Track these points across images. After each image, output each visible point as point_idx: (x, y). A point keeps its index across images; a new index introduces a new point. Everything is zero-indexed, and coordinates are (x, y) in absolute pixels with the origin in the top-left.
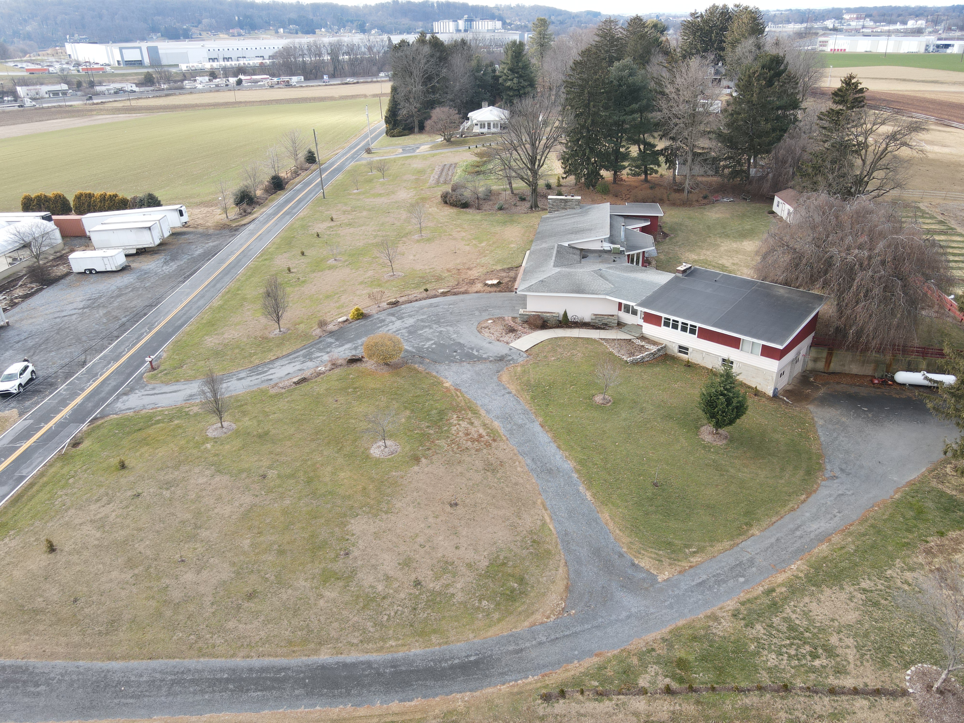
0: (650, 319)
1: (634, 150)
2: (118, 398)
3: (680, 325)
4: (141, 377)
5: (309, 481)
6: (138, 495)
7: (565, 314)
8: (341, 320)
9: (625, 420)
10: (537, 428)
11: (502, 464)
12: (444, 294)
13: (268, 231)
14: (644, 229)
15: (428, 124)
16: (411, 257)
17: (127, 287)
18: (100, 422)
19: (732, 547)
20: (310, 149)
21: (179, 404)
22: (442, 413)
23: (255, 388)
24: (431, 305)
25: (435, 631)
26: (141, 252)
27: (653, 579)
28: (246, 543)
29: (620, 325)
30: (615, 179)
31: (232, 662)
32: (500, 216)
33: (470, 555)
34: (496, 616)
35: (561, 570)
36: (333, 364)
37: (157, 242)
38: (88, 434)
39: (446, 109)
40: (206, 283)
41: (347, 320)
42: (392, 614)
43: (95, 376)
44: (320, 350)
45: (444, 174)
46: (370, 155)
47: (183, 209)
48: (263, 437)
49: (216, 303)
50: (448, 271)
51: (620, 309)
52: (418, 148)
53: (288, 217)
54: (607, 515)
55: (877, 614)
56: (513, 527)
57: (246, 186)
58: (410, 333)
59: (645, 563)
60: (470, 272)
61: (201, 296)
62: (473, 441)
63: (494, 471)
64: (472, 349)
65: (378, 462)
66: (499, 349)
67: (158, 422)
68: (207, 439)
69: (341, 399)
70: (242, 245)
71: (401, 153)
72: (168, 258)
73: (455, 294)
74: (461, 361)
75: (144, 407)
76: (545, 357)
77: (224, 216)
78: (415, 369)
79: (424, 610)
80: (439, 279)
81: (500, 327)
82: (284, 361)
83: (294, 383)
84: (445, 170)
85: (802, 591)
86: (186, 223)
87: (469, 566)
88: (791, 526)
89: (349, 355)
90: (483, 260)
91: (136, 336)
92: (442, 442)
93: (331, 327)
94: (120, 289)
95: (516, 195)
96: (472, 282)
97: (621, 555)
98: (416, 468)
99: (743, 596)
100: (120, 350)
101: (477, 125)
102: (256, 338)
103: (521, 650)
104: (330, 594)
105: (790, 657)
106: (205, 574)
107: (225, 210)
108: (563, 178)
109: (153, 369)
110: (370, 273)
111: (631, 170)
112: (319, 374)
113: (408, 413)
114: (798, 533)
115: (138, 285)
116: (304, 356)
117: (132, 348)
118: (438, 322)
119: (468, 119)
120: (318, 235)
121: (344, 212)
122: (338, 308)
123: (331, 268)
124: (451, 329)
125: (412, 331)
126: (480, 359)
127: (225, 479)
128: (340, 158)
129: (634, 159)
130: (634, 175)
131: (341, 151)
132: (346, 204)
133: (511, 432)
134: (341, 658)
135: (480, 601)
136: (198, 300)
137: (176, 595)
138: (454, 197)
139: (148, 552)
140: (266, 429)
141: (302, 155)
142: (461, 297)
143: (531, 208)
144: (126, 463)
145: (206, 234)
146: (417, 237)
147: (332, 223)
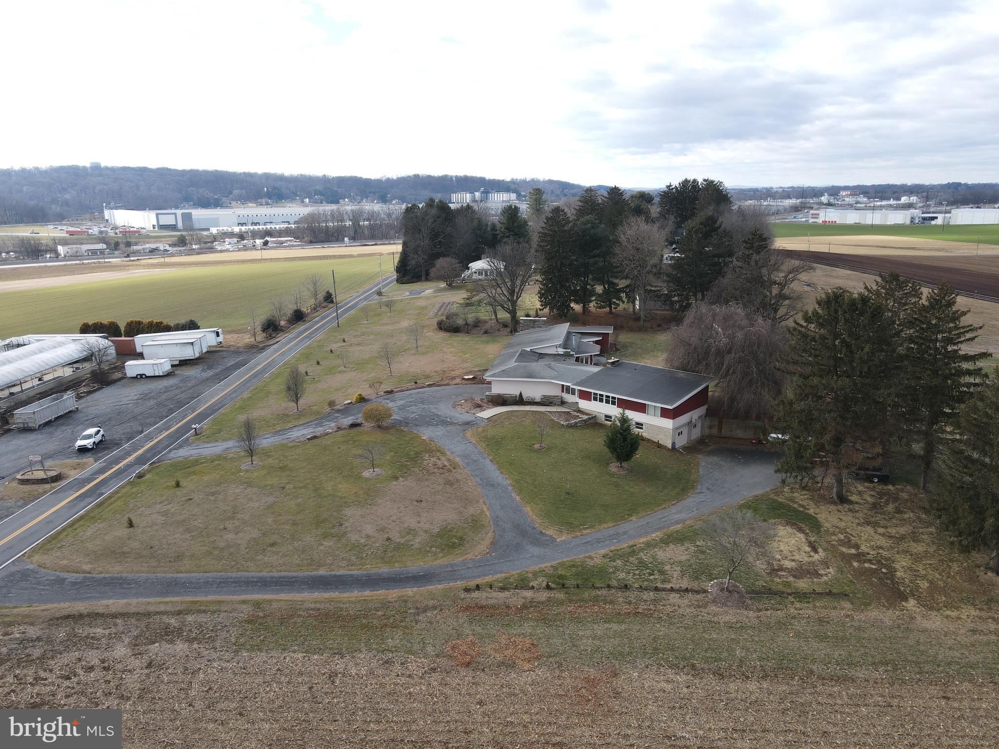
0: (585, 396)
1: (599, 289)
2: (170, 451)
3: (604, 398)
4: (187, 439)
5: (316, 490)
6: (191, 499)
7: (521, 394)
8: (346, 402)
9: (554, 458)
10: (487, 462)
11: (458, 481)
12: (430, 386)
13: (290, 349)
14: (597, 342)
15: (433, 272)
16: (407, 364)
17: (172, 386)
18: (158, 464)
19: (614, 526)
20: (328, 292)
21: (218, 453)
22: (418, 454)
23: (277, 443)
24: (419, 393)
25: (398, 562)
26: (184, 363)
27: (554, 540)
28: (270, 520)
29: (563, 403)
30: (584, 310)
31: (261, 574)
32: (485, 338)
33: (427, 526)
34: (441, 555)
35: (489, 534)
36: (338, 428)
37: (197, 355)
38: (149, 471)
39: (448, 259)
40: (238, 383)
41: (351, 402)
42: (370, 553)
43: (151, 439)
44: (329, 421)
45: (442, 309)
46: (381, 297)
47: (220, 331)
48: (283, 469)
49: (246, 395)
50: (435, 372)
51: (563, 391)
52: (424, 292)
53: (307, 340)
54: (529, 509)
55: (702, 556)
56: (460, 513)
57: (273, 316)
58: (400, 409)
59: (550, 532)
60: (453, 373)
61: (234, 391)
62: (439, 468)
63: (451, 484)
64: (447, 418)
65: (367, 479)
66: (468, 417)
67: (203, 463)
68: (241, 471)
69: (344, 447)
70: (267, 359)
71: (408, 296)
72: (206, 367)
73: (439, 386)
74: (437, 425)
75: (191, 456)
76: (502, 422)
77: (253, 339)
78: (401, 430)
79: (391, 552)
80: (427, 377)
81: (469, 405)
82: (301, 428)
83: (308, 439)
84: (444, 307)
85: (655, 546)
86: (221, 342)
87: (426, 531)
88: (660, 516)
89: (350, 422)
90: (465, 365)
91: (182, 416)
92: (416, 469)
93: (338, 407)
94: (166, 387)
95: (500, 323)
96: (454, 378)
97: (534, 528)
98: (395, 483)
99: (613, 548)
100: (170, 424)
101: (475, 273)
102: (278, 415)
103: (455, 571)
104: (327, 543)
105: (634, 574)
106: (241, 535)
107: (254, 335)
108: (540, 310)
109: (196, 434)
110: (373, 375)
111: (597, 303)
112: (327, 434)
113: (392, 454)
114: (663, 520)
115: (181, 385)
116: (316, 424)
117: (179, 422)
118: (423, 403)
119: (468, 268)
120: (331, 351)
121: (355, 336)
122: (345, 396)
123: (340, 372)
124: (432, 406)
125: (401, 408)
126: (451, 424)
127: (255, 490)
128: (354, 299)
129: (599, 295)
130: (600, 308)
131: (355, 295)
132: (356, 331)
133: (468, 464)
134: (333, 573)
135: (431, 548)
136: (232, 394)
137: (222, 544)
138: (447, 324)
139: (200, 525)
140: (285, 464)
141: (321, 296)
142: (443, 387)
143: (511, 332)
144: (181, 484)
145: (237, 352)
146: (413, 352)
147: (344, 344)
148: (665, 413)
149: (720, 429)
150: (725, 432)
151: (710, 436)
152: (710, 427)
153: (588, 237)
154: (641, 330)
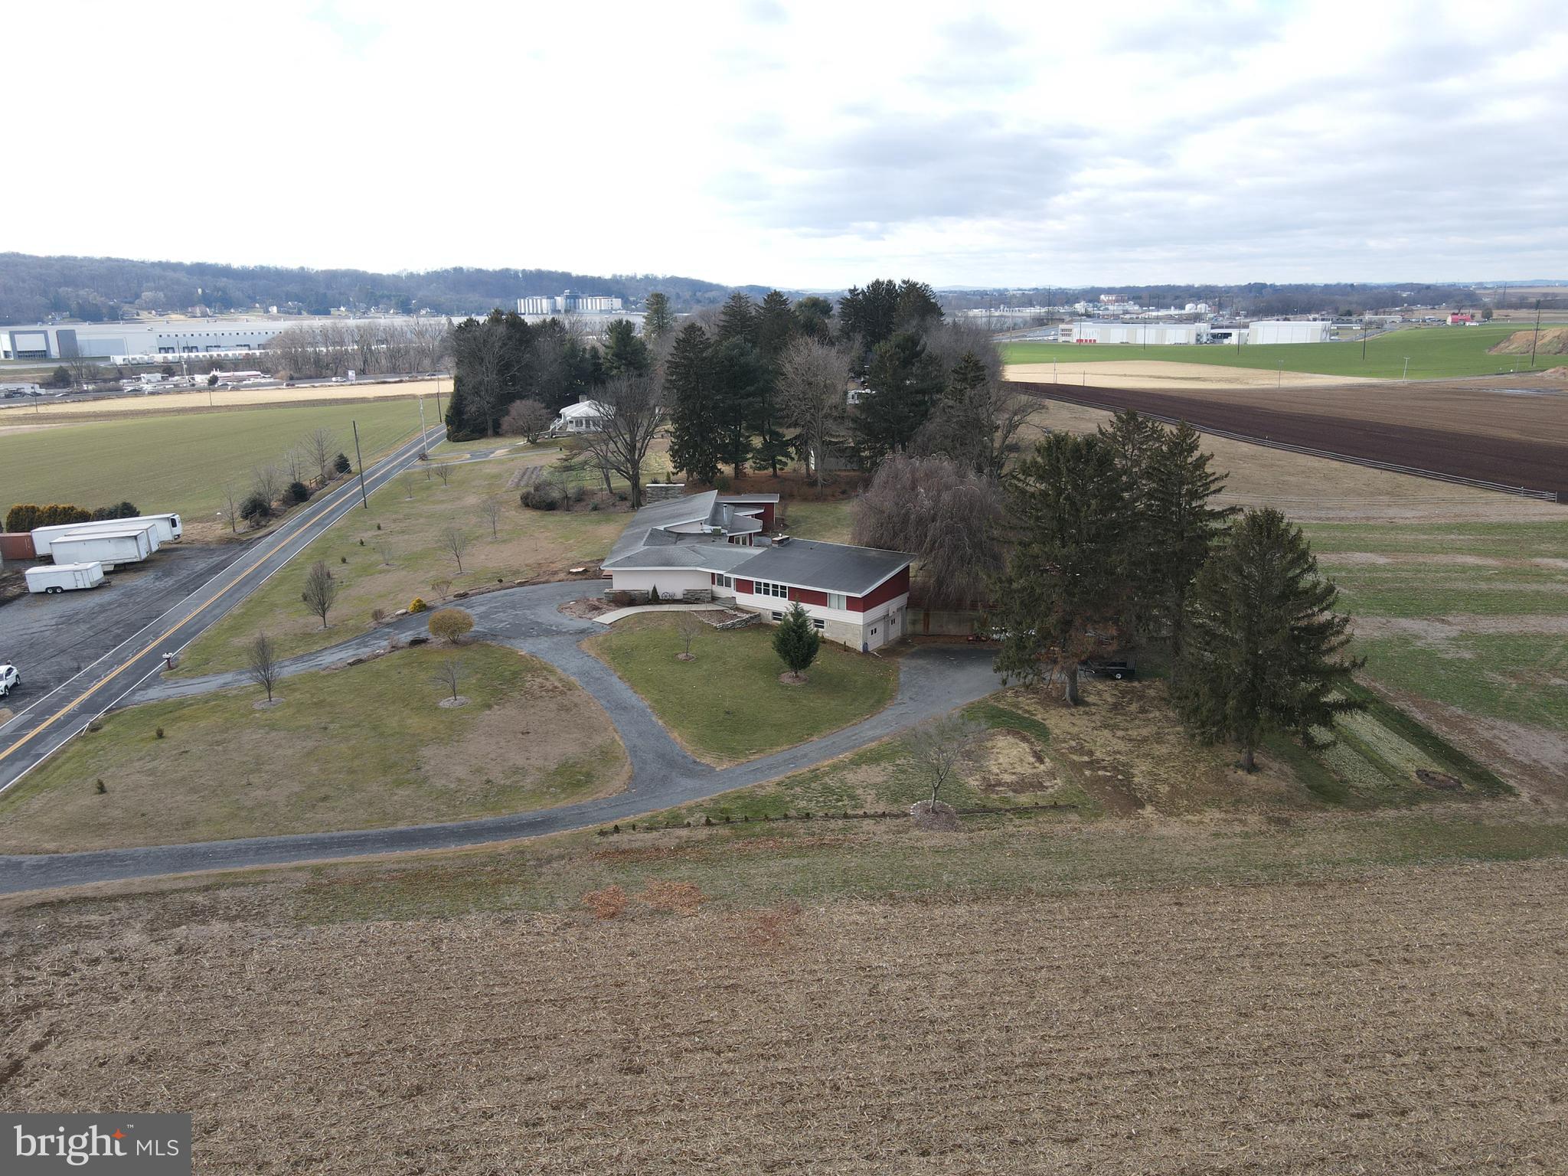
0: (744, 587)
1: (757, 442)
2: (134, 692)
3: (771, 589)
4: (157, 675)
5: (375, 728)
6: (187, 752)
7: (655, 589)
8: (399, 612)
9: (706, 670)
10: (615, 679)
11: (576, 705)
12: (521, 584)
13: (293, 543)
14: (757, 516)
15: (506, 422)
16: (483, 557)
17: (110, 604)
18: (118, 712)
19: (789, 749)
20: (341, 457)
21: (212, 691)
22: (515, 674)
23: (302, 672)
24: (506, 595)
25: (505, 807)
26: (122, 569)
27: (713, 769)
28: (315, 770)
29: (714, 599)
30: (736, 473)
31: (314, 835)
32: (594, 516)
33: (540, 763)
34: (564, 796)
35: (626, 767)
36: (393, 647)
37: (144, 556)
38: (107, 721)
39: (529, 402)
40: (220, 594)
41: (406, 613)
42: (465, 800)
43: (98, 678)
44: (376, 638)
45: (526, 477)
46: (424, 462)
47: (177, 517)
48: (320, 704)
49: (236, 610)
50: (527, 565)
51: (713, 583)
52: (493, 452)
53: (318, 528)
54: (676, 734)
55: (902, 776)
56: (584, 744)
57: (259, 494)
58: (481, 618)
59: (707, 760)
60: (553, 565)
61: (216, 605)
62: (547, 691)
63: (568, 710)
64: (551, 626)
65: (446, 710)
66: (583, 624)
67: (191, 705)
68: (254, 711)
69: (405, 671)
70: (259, 558)
71: (469, 459)
72: (160, 574)
73: (534, 584)
74: (538, 635)
75: (169, 697)
76: (630, 628)
77: (230, 530)
78: (487, 644)
79: (494, 797)
80: (516, 573)
81: (583, 607)
82: (334, 650)
83: (349, 664)
84: (528, 474)
85: (844, 768)
86: (178, 535)
87: (539, 769)
88: (850, 734)
89: (410, 638)
90: (569, 555)
91: (140, 643)
92: (516, 694)
93: (387, 619)
94: (101, 605)
95: (615, 494)
96: (555, 573)
97: (684, 757)
98: (488, 712)
99: (789, 774)
100: (124, 655)
101: (571, 422)
102: (295, 635)
103: (584, 813)
104: (402, 792)
105: (818, 802)
106: (275, 790)
107: (232, 523)
108: (673, 474)
109: (170, 668)
110: (432, 573)
111: (755, 463)
112: (377, 656)
113: (479, 676)
114: (854, 738)
115: (125, 600)
116: (357, 644)
117: (138, 651)
118: (514, 608)
119: (560, 416)
120: (362, 543)
121: (395, 521)
122: (395, 604)
123: (380, 572)
124: (528, 612)
125: (484, 616)
126: (559, 633)
127: (282, 734)
128: (383, 466)
129: (758, 451)
130: (759, 469)
131: (384, 460)
132: (396, 512)
133: (588, 683)
134: (417, 827)
135: (548, 788)
136: (213, 609)
137: (249, 803)
138: (537, 498)
139: (211, 783)
140: (321, 698)
141: (330, 462)
142: (541, 586)
143: (633, 506)
144: (165, 733)
145: (206, 549)
146: (489, 539)
147: (380, 532)
148: (853, 604)
149: (927, 625)
150: (933, 628)
151: (914, 635)
152: (914, 622)
153: (737, 368)
154: (820, 498)
